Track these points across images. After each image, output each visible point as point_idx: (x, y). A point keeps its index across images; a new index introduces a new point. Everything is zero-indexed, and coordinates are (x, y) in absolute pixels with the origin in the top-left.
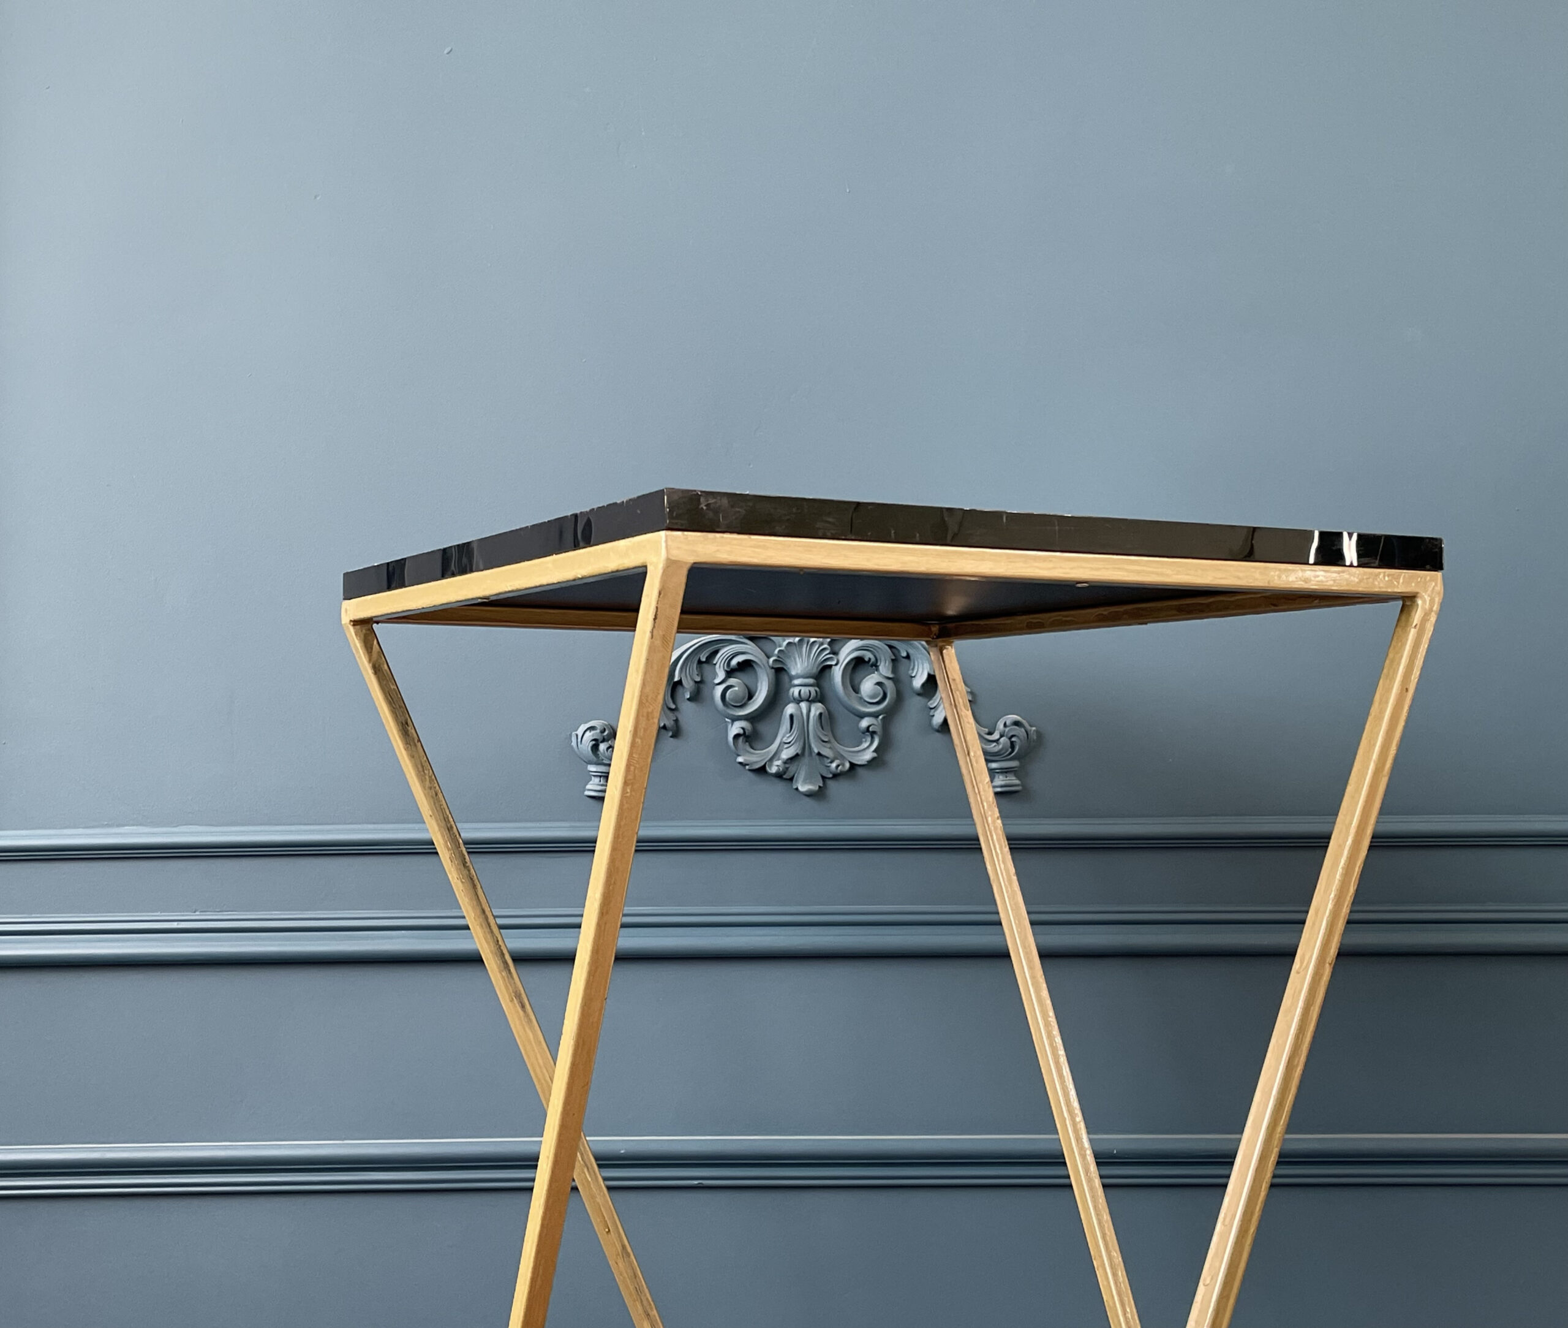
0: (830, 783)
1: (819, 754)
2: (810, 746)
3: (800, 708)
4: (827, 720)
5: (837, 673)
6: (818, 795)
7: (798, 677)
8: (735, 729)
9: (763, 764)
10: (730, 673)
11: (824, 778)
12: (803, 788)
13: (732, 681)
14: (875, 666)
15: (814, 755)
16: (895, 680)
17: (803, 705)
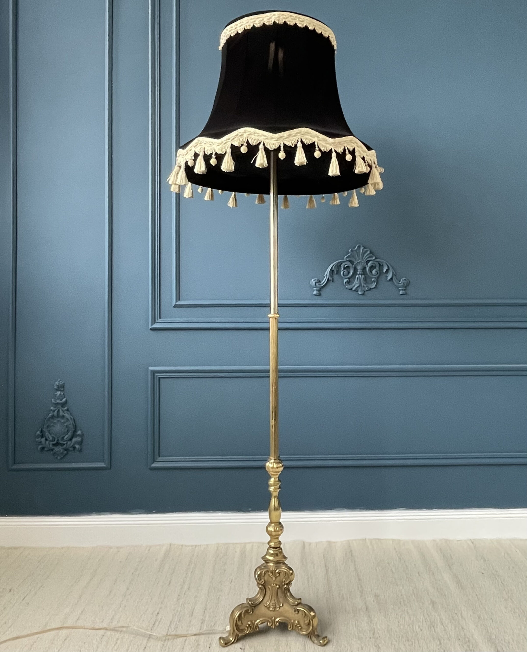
0: (366, 293)
1: (363, 286)
2: (361, 285)
3: (359, 277)
4: (365, 279)
5: (367, 269)
6: (363, 294)
7: (359, 269)
8: (345, 281)
9: (350, 288)
10: (344, 268)
11: (364, 291)
12: (360, 293)
13: (345, 270)
14: (375, 267)
15: (362, 287)
16: (380, 270)
17: (360, 276)
